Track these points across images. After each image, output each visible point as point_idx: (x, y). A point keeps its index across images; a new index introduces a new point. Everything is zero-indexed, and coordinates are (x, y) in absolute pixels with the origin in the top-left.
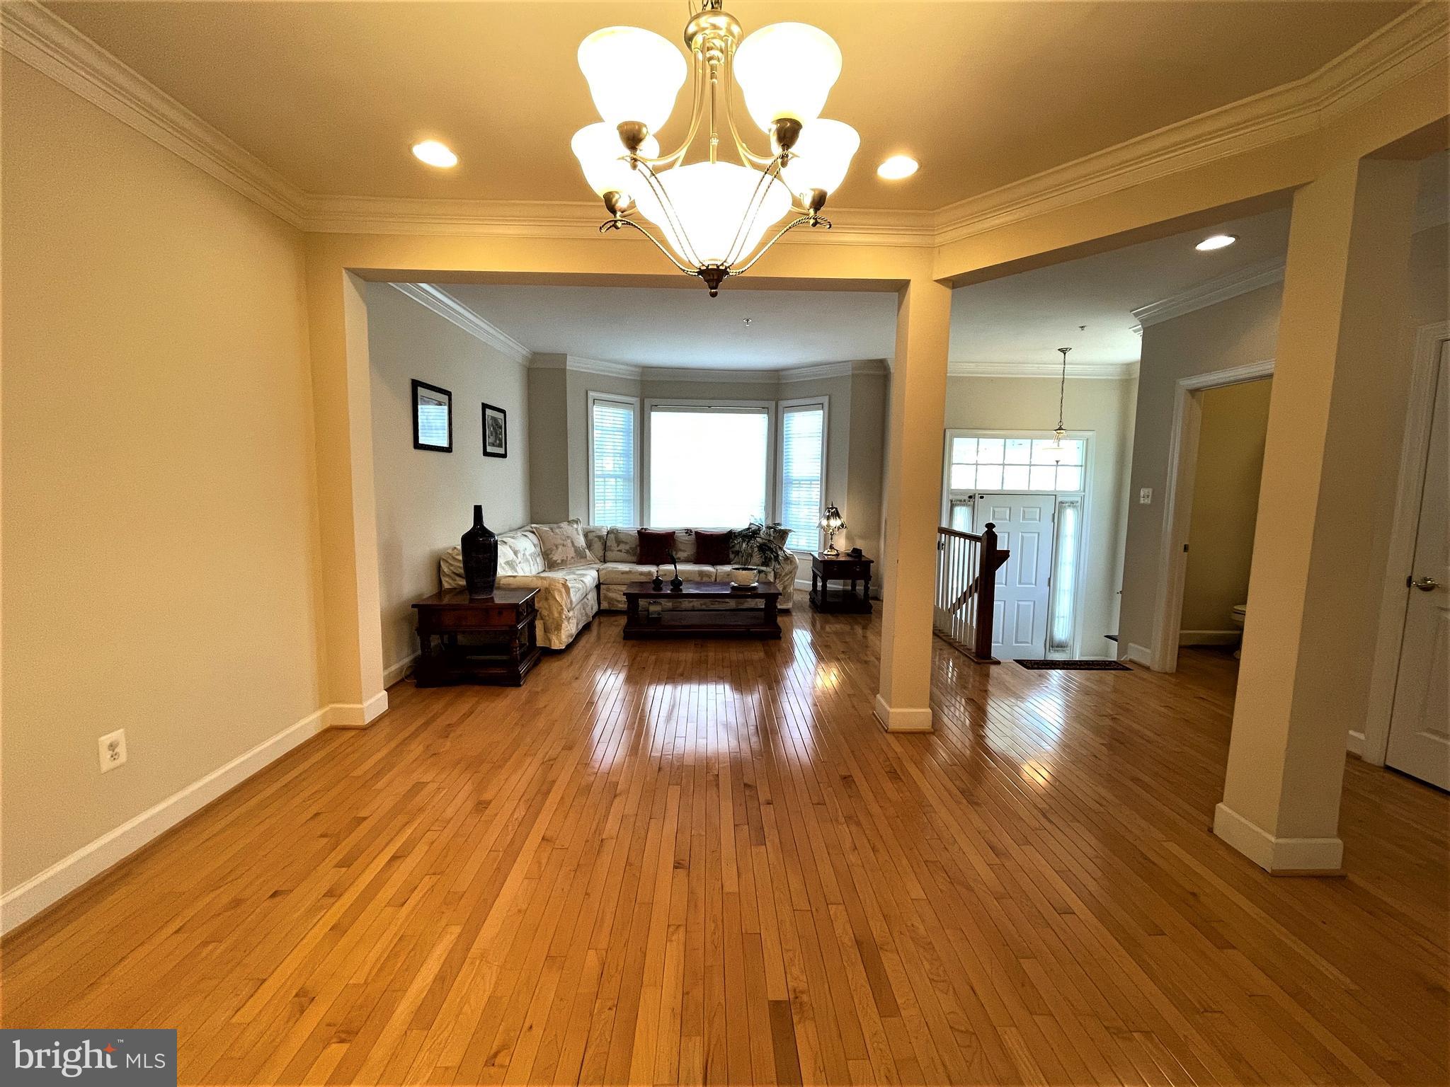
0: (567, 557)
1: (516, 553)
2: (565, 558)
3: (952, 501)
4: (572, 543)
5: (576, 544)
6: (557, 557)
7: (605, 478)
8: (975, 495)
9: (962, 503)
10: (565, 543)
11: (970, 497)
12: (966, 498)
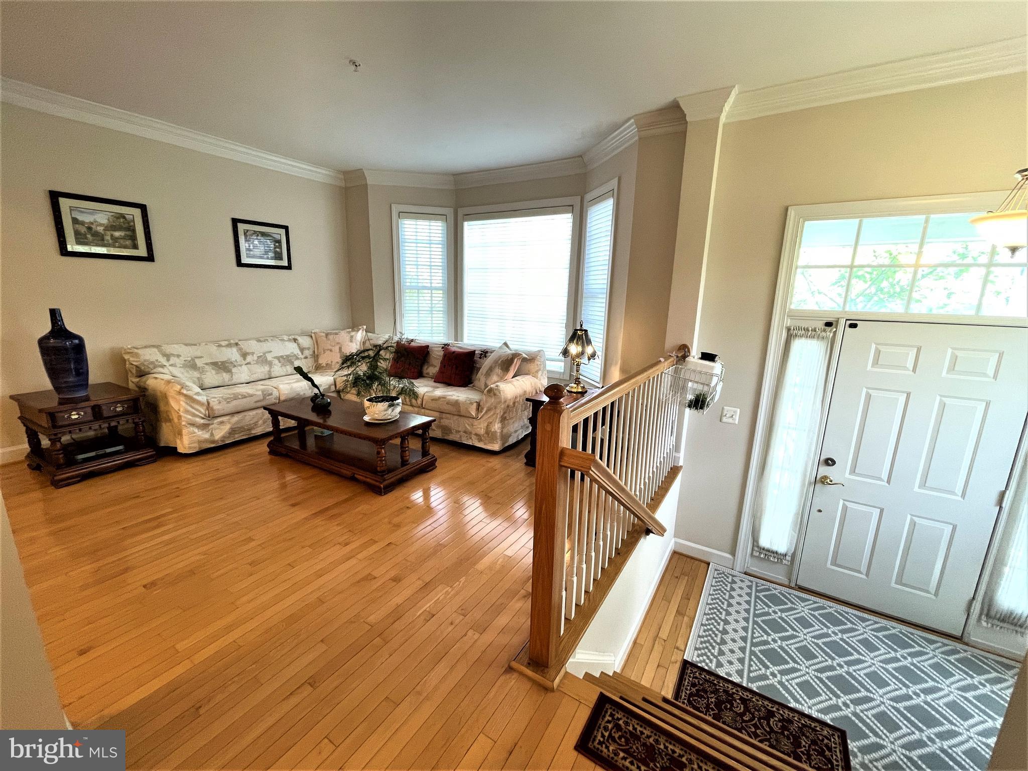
0: (332, 362)
1: (244, 355)
2: (329, 362)
3: (789, 329)
4: (340, 349)
5: (343, 351)
6: (323, 361)
7: (418, 290)
8: (837, 322)
9: (809, 333)
10: (333, 349)
11: (829, 324)
12: (820, 325)
